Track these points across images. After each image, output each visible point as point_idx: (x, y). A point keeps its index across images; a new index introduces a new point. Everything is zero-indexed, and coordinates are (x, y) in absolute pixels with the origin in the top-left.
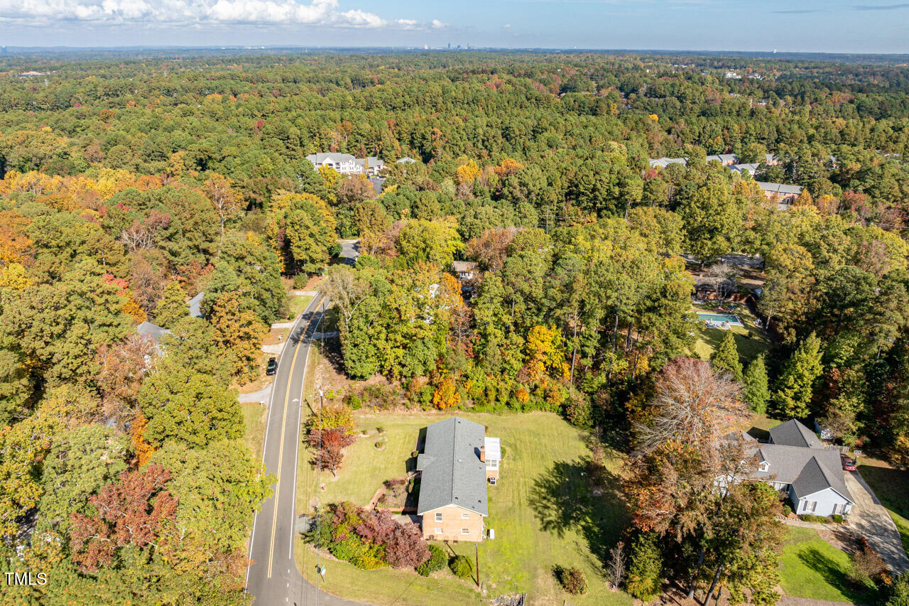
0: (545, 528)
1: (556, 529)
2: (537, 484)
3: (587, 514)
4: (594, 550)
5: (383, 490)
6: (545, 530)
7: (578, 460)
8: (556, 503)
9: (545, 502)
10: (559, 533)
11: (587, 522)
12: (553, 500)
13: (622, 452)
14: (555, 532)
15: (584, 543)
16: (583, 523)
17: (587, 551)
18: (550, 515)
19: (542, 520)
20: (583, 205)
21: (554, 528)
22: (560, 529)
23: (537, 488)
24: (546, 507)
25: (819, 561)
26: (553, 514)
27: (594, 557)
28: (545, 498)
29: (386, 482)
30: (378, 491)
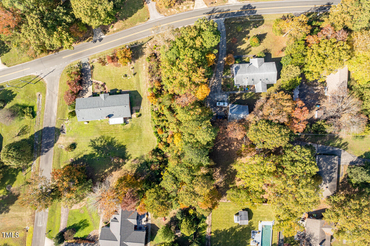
0: (92, 141)
1: (92, 145)
2: (112, 139)
3: (101, 155)
4: (85, 156)
6: (91, 141)
7: (128, 154)
8: (104, 145)
9: (104, 141)
10: (90, 146)
11: (97, 155)
12: (106, 144)
13: (136, 172)
14: (91, 144)
15: (88, 153)
17: (85, 153)
18: (98, 143)
19: (95, 140)
21: (92, 144)
22: (92, 146)
23: (111, 139)
24: (101, 142)
25: (84, 225)
26: (98, 144)
27: (82, 156)
28: (106, 141)
29: (105, 83)
30: (101, 82)
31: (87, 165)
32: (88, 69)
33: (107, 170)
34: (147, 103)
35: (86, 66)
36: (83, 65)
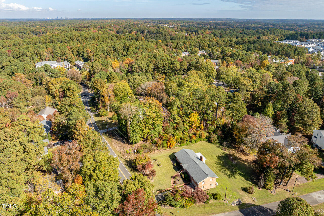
2: (217, 164)
3: (237, 169)
4: (247, 179)
5: (172, 180)
6: (230, 178)
7: (222, 154)
8: (226, 169)
12: (225, 168)
13: (232, 148)
14: (233, 177)
15: (243, 178)
16: (238, 173)
17: (245, 180)
19: (227, 175)
20: (160, 72)
21: (232, 176)
23: (218, 166)
24: (225, 171)
26: (228, 172)
27: (248, 181)
28: (222, 168)
29: (172, 177)
30: (171, 181)
31: (253, 177)
32: (162, 195)
33: (246, 163)
34: (176, 150)
35: (160, 197)
36: (160, 201)
